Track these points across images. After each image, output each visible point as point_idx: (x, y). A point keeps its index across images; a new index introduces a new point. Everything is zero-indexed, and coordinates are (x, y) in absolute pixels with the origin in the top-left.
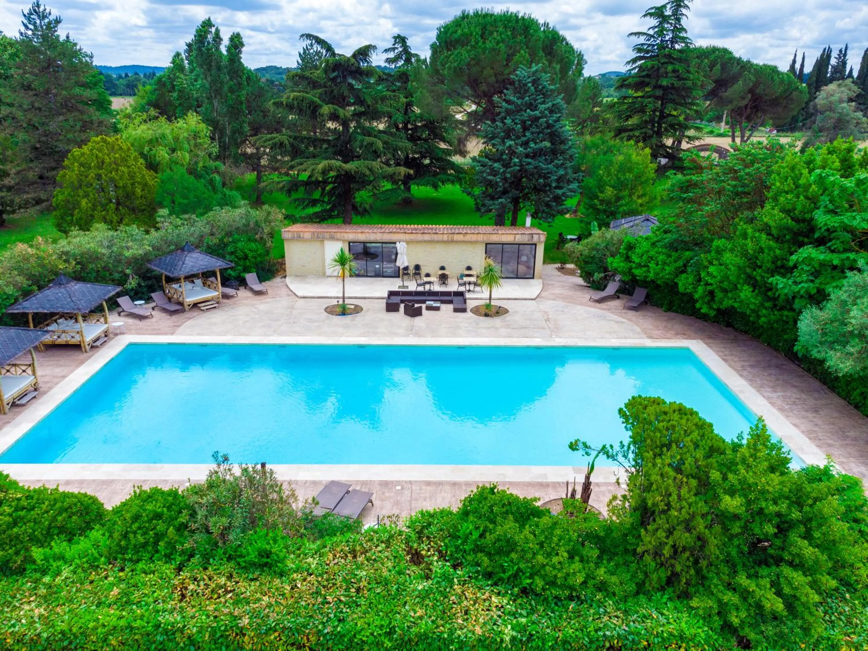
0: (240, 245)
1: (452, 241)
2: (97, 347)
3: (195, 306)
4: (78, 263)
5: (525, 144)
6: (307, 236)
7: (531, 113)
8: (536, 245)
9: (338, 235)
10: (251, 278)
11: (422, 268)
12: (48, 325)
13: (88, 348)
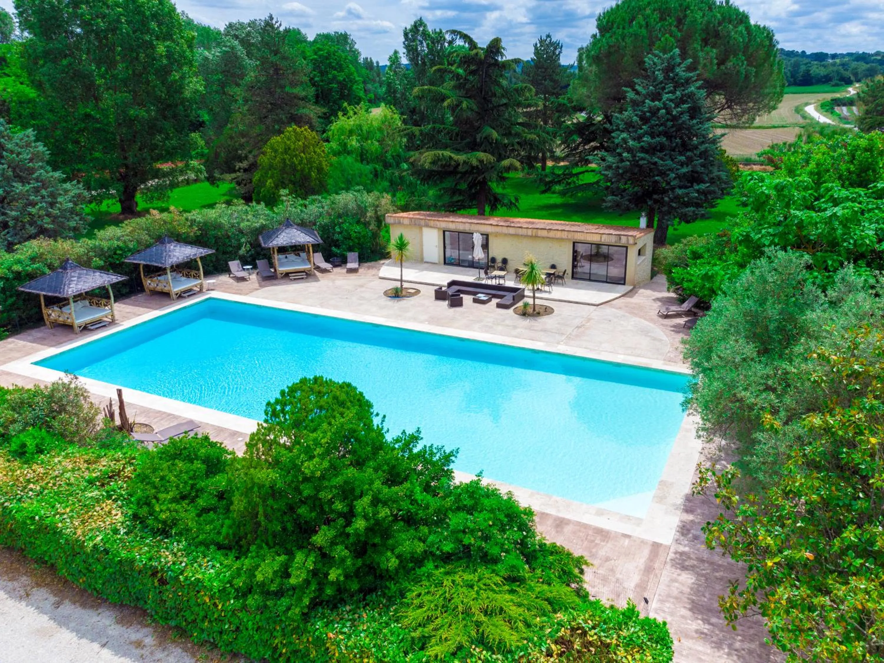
0: (345, 226)
1: (536, 237)
2: (184, 297)
3: (287, 275)
4: (199, 229)
5: (639, 139)
6: (406, 222)
7: (652, 104)
8: (627, 247)
9: (432, 223)
10: (352, 256)
11: (509, 262)
12: (159, 275)
13: (174, 296)
